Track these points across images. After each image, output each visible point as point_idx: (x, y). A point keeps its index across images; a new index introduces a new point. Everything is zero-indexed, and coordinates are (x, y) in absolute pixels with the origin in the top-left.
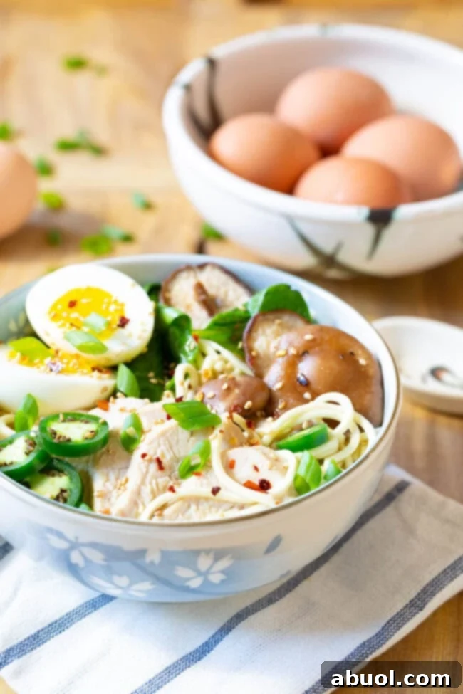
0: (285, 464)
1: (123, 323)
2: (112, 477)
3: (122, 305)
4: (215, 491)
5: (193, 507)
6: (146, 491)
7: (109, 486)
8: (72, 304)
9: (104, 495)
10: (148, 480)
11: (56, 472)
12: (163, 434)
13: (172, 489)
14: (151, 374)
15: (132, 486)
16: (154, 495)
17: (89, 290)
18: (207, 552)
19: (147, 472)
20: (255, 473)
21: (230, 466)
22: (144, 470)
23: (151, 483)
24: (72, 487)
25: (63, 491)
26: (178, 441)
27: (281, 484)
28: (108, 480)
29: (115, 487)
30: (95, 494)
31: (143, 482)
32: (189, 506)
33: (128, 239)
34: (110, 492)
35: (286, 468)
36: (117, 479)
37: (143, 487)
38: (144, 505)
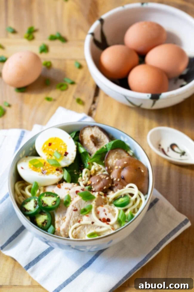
0: (115, 213)
1: (66, 154)
2: (61, 216)
3: (66, 146)
4: (93, 223)
5: (86, 228)
6: (71, 222)
7: (60, 219)
8: (50, 144)
9: (58, 222)
10: (72, 218)
11: (44, 213)
12: (77, 202)
13: (79, 222)
14: (75, 171)
15: (67, 220)
16: (74, 223)
17: (55, 138)
18: (89, 246)
19: (72, 215)
20: (105, 216)
21: (98, 213)
22: (71, 215)
23: (73, 219)
24: (48, 219)
25: (45, 220)
26: (82, 204)
27: (113, 220)
28: (59, 217)
29: (62, 219)
30: (56, 222)
31: (70, 218)
32: (85, 227)
33: (73, 83)
34: (60, 221)
35: (115, 214)
36: (62, 216)
37: (70, 221)
38: (71, 227)
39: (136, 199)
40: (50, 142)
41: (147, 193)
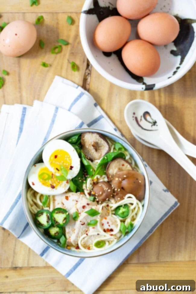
1: (71, 168)
2: (71, 229)
3: (71, 159)
4: (98, 234)
5: (92, 237)
6: (80, 234)
8: (56, 157)
9: (69, 233)
13: (87, 234)
15: (76, 231)
16: (82, 235)
17: (61, 150)
20: (109, 227)
21: (102, 225)
22: (79, 228)
23: (81, 231)
24: (60, 231)
25: (57, 232)
26: (88, 218)
27: (116, 231)
29: (72, 231)
30: (66, 233)
31: (79, 231)
35: (117, 225)
38: (80, 237)
39: (135, 208)
40: (56, 154)
41: (144, 198)
